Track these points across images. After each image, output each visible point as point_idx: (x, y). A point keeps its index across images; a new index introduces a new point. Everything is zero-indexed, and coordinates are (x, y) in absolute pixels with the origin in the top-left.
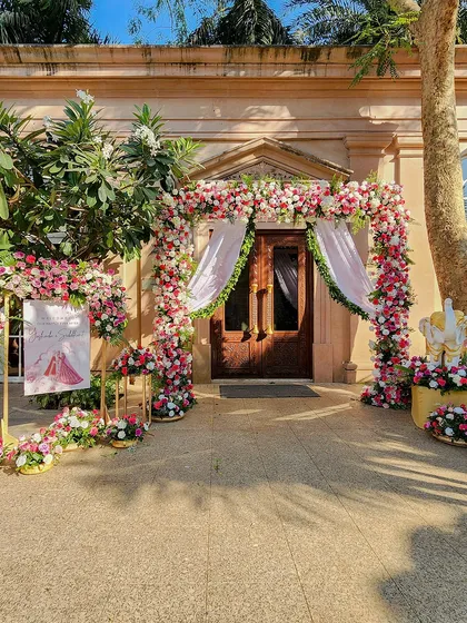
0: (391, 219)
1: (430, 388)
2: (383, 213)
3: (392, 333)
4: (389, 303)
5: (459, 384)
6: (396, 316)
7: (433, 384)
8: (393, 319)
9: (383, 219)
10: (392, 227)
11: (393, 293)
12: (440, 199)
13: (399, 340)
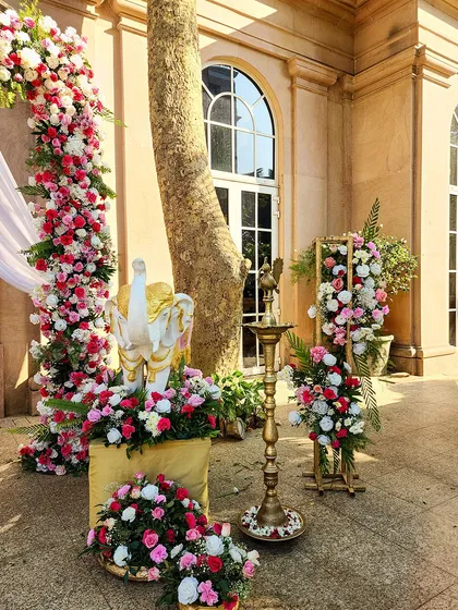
0: (67, 100)
1: (107, 444)
2: (51, 85)
3: (73, 326)
4: (67, 268)
5: (156, 433)
6: (80, 293)
7: (114, 435)
8: (74, 299)
9: (52, 97)
10: (68, 117)
11: (74, 249)
12: (169, 101)
13: (87, 339)
